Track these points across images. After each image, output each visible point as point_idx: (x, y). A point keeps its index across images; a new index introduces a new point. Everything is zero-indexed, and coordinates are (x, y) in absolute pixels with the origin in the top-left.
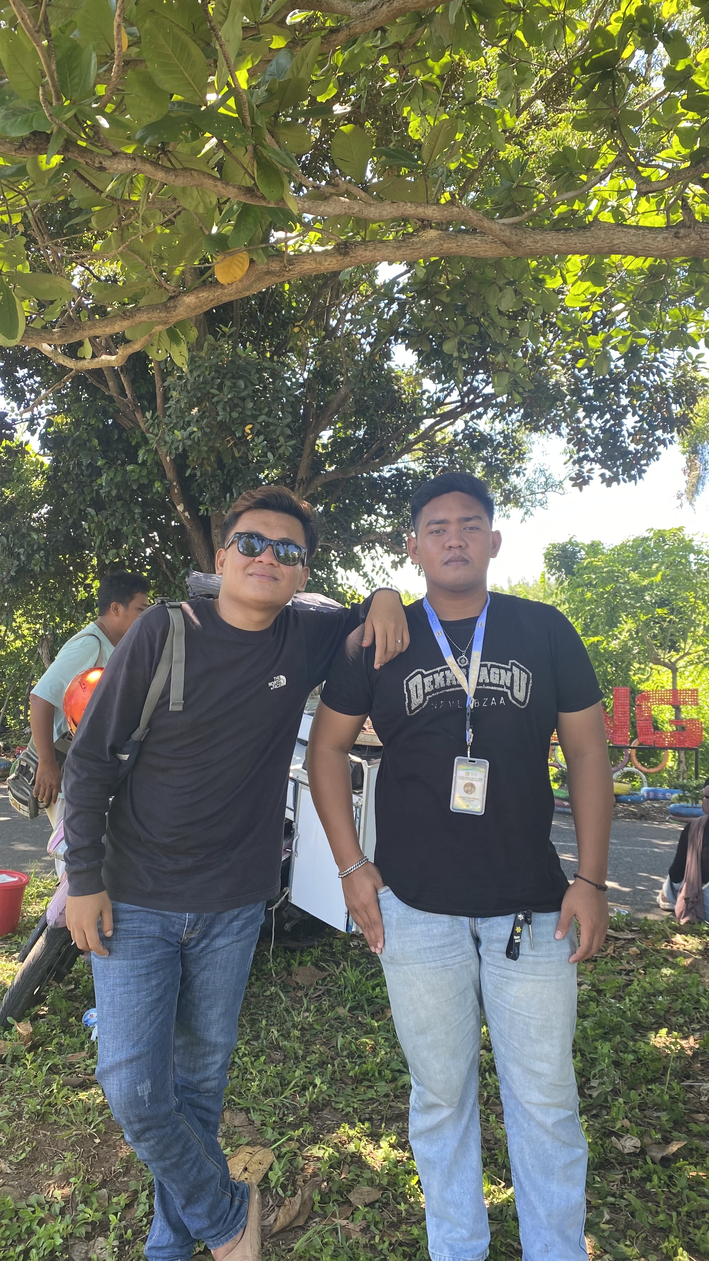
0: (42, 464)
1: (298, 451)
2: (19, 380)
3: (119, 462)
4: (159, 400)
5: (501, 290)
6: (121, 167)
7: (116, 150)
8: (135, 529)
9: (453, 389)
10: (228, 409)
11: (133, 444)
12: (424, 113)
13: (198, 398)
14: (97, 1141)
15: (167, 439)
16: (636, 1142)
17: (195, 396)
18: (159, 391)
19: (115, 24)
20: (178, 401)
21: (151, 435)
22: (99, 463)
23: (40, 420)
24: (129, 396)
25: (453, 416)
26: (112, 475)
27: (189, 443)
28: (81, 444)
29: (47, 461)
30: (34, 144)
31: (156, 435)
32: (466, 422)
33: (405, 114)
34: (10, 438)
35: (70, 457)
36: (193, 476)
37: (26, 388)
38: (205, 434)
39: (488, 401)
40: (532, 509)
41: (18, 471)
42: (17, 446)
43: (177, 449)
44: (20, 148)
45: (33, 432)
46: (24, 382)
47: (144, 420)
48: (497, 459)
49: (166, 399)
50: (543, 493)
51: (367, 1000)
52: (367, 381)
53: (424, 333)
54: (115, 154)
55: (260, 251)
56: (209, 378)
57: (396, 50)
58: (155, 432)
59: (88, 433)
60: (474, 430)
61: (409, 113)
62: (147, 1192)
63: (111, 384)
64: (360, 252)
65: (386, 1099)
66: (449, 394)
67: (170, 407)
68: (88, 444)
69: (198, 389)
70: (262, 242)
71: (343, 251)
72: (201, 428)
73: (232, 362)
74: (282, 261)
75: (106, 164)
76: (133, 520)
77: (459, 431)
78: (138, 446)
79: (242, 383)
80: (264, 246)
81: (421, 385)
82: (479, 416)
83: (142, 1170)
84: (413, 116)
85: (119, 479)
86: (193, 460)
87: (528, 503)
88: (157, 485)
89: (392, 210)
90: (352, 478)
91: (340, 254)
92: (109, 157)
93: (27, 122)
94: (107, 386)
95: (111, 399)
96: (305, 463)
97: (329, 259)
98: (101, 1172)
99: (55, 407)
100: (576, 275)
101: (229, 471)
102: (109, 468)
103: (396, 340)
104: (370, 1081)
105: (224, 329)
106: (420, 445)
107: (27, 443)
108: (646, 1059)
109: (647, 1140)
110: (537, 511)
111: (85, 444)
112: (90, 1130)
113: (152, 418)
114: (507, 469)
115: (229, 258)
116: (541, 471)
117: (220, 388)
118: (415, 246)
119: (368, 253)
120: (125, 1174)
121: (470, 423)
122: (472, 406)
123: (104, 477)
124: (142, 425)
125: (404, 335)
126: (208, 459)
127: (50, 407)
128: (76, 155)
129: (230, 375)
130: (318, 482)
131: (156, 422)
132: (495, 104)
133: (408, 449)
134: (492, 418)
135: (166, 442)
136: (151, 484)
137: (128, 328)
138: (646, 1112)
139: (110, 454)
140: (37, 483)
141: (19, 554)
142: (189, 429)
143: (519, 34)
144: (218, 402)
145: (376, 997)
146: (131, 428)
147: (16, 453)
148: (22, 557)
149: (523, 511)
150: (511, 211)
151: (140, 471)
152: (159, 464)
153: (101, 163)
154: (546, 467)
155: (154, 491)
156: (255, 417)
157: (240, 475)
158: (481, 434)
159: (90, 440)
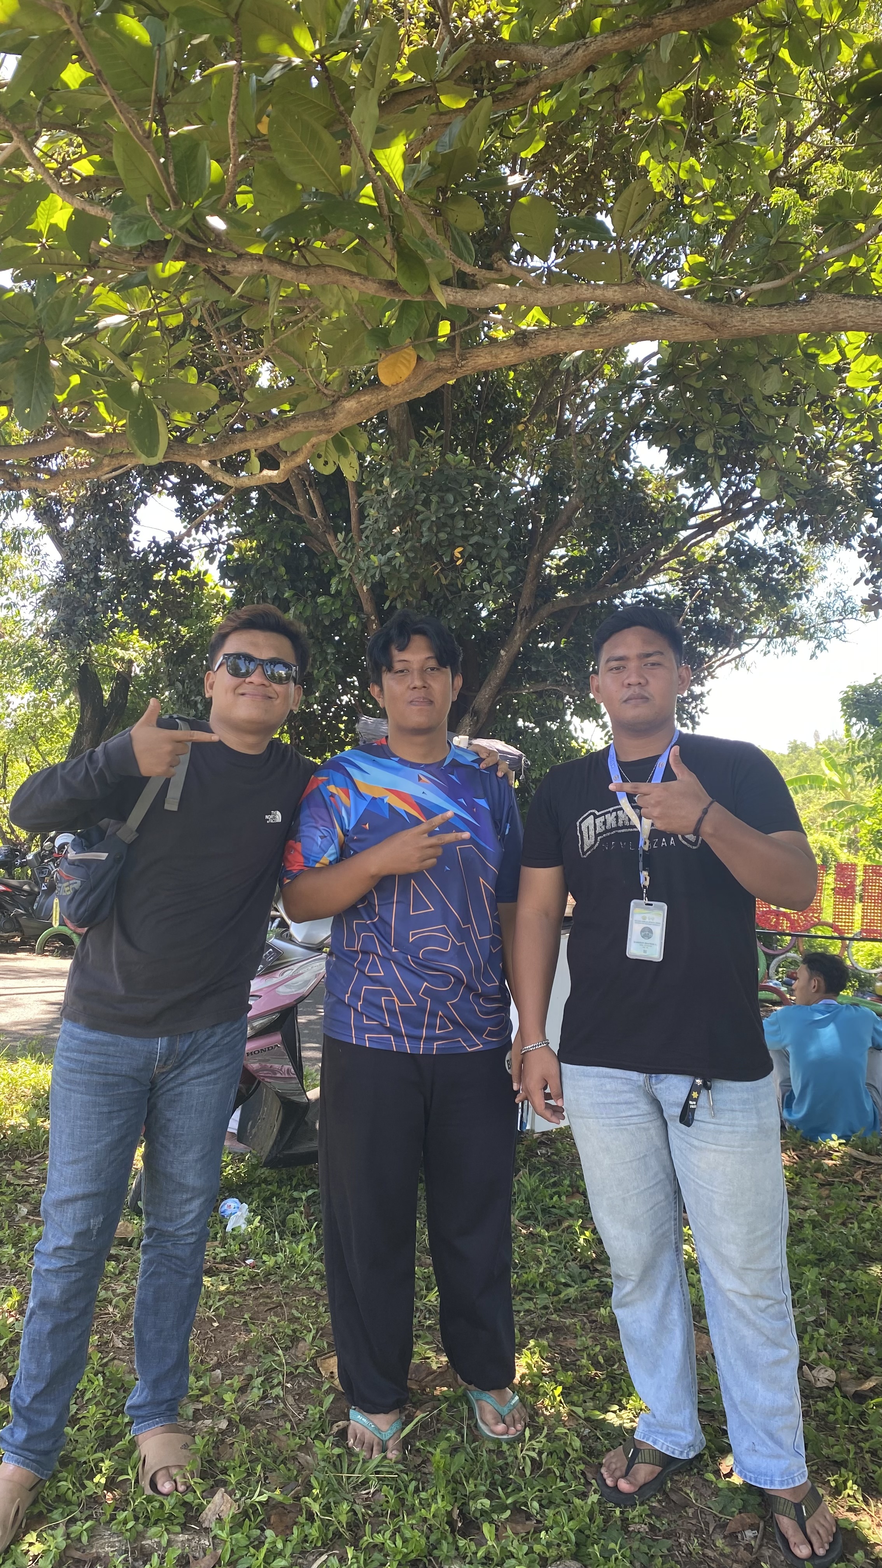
0: (224, 597)
1: (519, 576)
2: (197, 499)
3: (309, 593)
4: (354, 519)
5: (765, 369)
6: (246, 269)
7: (241, 251)
8: (327, 672)
9: (710, 493)
10: (435, 529)
11: (326, 571)
12: (666, 159)
13: (399, 517)
14: (216, 1324)
15: (362, 565)
16: (830, 1374)
17: (395, 514)
18: (354, 508)
19: (229, 122)
20: (376, 521)
21: (344, 561)
22: (286, 595)
23: (221, 546)
24: (319, 514)
25: (709, 527)
26: (301, 608)
27: (387, 569)
28: (266, 573)
29: (229, 594)
30: (153, 251)
31: (349, 561)
32: (732, 534)
33: (642, 162)
34: (187, 567)
35: (255, 588)
36: (392, 608)
37: (204, 508)
38: (408, 559)
39: (759, 508)
40: (825, 641)
41: (197, 606)
42: (195, 577)
43: (373, 577)
44: (138, 257)
45: (212, 560)
46: (203, 500)
47: (336, 542)
48: (773, 579)
49: (362, 517)
50: (840, 621)
51: (543, 1210)
52: (602, 487)
53: (672, 426)
54: (240, 256)
55: (428, 347)
56: (413, 492)
57: (611, 93)
58: (348, 557)
59: (273, 560)
60: (742, 544)
61: (648, 161)
62: (262, 1378)
63: (300, 501)
64: (541, 342)
65: (544, 1312)
66: (705, 500)
67: (366, 528)
68: (274, 573)
69: (400, 506)
70: (429, 336)
71: (521, 342)
72: (403, 553)
73: (440, 471)
74: (454, 356)
75: (230, 267)
76: (325, 661)
77: (723, 544)
78: (332, 574)
79: (450, 498)
80: (431, 339)
81: (676, 490)
82: (749, 526)
83: (260, 1356)
84: (653, 164)
85: (308, 613)
86: (392, 590)
87: (820, 635)
88: (352, 619)
89: (564, 294)
90: (588, 605)
91: (519, 345)
92: (233, 259)
93: (142, 231)
94: (295, 505)
95: (300, 520)
96: (528, 590)
97: (506, 352)
98: (216, 1355)
99: (239, 529)
100: (858, 347)
101: (437, 600)
102: (298, 600)
103: (637, 436)
104: (530, 1293)
105: (430, 431)
106: (673, 563)
107: (206, 573)
108: (862, 1290)
109: (844, 1375)
110: (833, 644)
111: (270, 572)
112: (211, 1314)
113: (344, 541)
114: (785, 591)
115: (391, 356)
116: (837, 593)
117: (427, 503)
118: (605, 332)
119: (549, 343)
120: (241, 1359)
121: (737, 535)
122: (739, 514)
123: (292, 611)
124: (333, 548)
125: (647, 428)
126: (410, 587)
127: (233, 530)
128: (197, 260)
129: (437, 487)
130: (545, 611)
131: (349, 545)
132: (755, 140)
133: (655, 570)
134: (766, 528)
135: (360, 570)
136: (346, 617)
137: (284, 439)
138: (852, 1348)
139: (299, 584)
140: (219, 619)
141: (196, 703)
142: (389, 554)
143: (784, 54)
144: (423, 521)
145: (554, 1207)
146: (324, 553)
147: (193, 584)
148: (199, 706)
149: (813, 643)
150: (772, 272)
151: (333, 604)
152: (355, 595)
153: (224, 267)
154: (843, 588)
155: (349, 626)
156: (465, 538)
157: (450, 606)
158: (751, 548)
159: (276, 569)
